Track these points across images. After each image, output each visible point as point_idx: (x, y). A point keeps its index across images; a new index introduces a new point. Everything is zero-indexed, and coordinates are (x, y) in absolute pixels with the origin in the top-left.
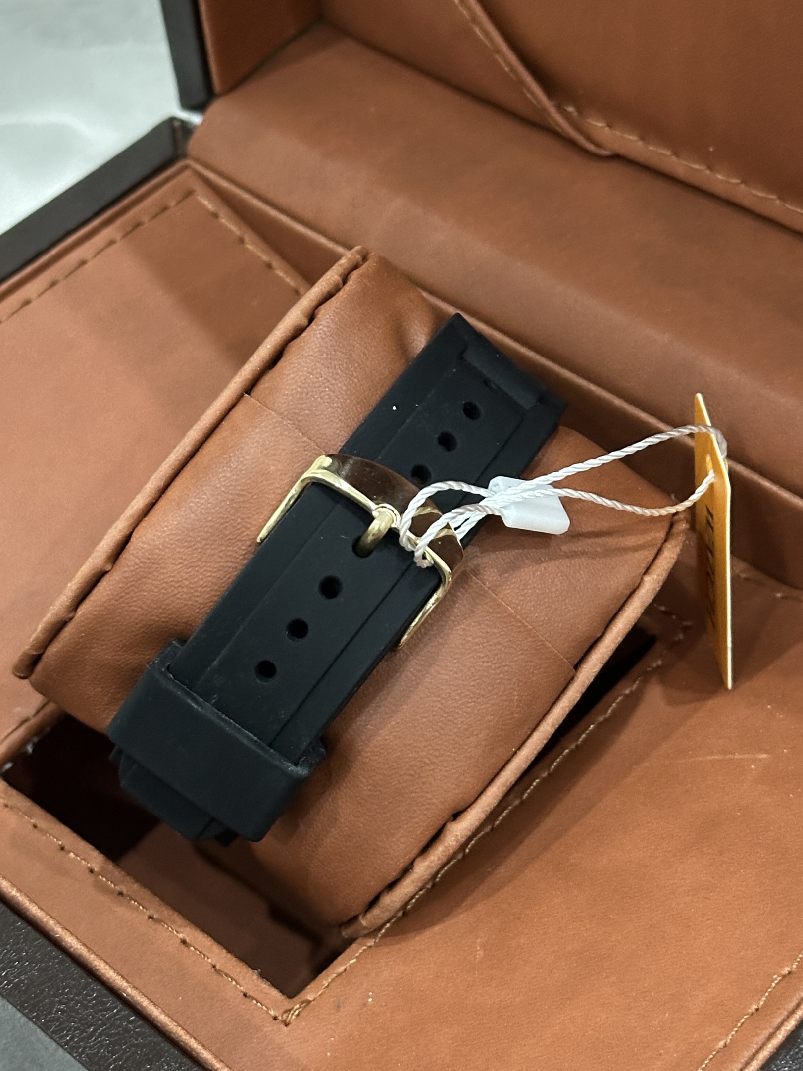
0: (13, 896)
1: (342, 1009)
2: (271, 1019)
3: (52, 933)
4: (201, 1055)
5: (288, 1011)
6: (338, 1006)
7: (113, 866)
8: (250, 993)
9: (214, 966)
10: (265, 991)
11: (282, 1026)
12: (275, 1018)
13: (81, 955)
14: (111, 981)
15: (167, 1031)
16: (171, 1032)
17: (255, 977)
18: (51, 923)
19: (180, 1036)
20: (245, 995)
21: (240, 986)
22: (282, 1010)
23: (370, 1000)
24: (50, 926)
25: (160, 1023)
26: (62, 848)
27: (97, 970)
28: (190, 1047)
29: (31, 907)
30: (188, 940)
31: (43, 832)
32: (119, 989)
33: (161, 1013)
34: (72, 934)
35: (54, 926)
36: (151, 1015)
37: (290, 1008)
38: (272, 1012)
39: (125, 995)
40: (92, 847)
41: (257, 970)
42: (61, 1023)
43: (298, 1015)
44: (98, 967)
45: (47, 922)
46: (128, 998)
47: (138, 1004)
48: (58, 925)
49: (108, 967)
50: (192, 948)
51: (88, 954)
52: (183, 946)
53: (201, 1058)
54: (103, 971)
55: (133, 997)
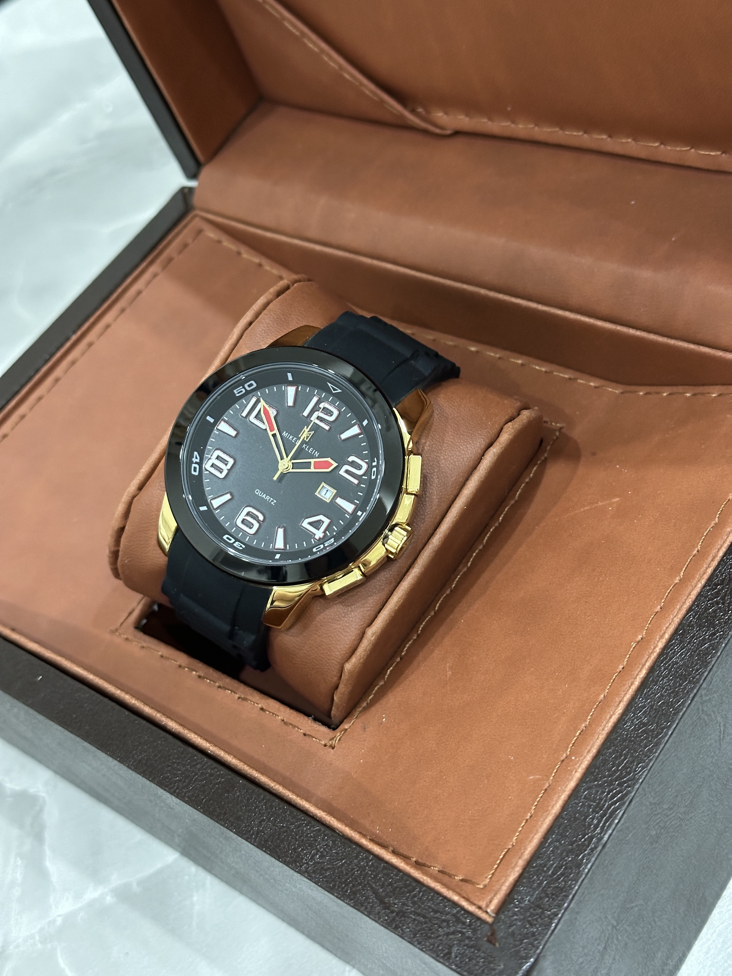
0: (134, 704)
1: (366, 730)
2: (323, 746)
3: (160, 722)
4: (261, 780)
5: (332, 739)
6: (365, 728)
7: (213, 670)
8: (308, 733)
9: (283, 720)
10: (317, 729)
11: (330, 750)
12: (325, 745)
13: (179, 733)
14: (200, 744)
15: (239, 769)
16: (241, 770)
17: (310, 721)
18: (159, 715)
19: (247, 771)
20: (305, 735)
21: (301, 730)
22: (329, 739)
23: (384, 720)
24: (158, 718)
25: (232, 765)
26: (180, 666)
27: (190, 740)
28: (254, 777)
29: (145, 708)
30: (264, 707)
31: (167, 658)
32: (205, 749)
33: (233, 759)
34: (172, 720)
35: (160, 717)
36: (227, 762)
37: (334, 736)
38: (323, 743)
39: (209, 752)
40: (198, 661)
41: (311, 716)
42: (170, 779)
43: (340, 740)
44: (190, 738)
45: (156, 715)
46: (212, 753)
47: (218, 756)
48: (163, 716)
49: (196, 736)
50: (267, 712)
51: (183, 731)
52: (261, 711)
53: (262, 782)
54: (194, 740)
55: (214, 752)
